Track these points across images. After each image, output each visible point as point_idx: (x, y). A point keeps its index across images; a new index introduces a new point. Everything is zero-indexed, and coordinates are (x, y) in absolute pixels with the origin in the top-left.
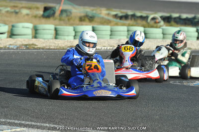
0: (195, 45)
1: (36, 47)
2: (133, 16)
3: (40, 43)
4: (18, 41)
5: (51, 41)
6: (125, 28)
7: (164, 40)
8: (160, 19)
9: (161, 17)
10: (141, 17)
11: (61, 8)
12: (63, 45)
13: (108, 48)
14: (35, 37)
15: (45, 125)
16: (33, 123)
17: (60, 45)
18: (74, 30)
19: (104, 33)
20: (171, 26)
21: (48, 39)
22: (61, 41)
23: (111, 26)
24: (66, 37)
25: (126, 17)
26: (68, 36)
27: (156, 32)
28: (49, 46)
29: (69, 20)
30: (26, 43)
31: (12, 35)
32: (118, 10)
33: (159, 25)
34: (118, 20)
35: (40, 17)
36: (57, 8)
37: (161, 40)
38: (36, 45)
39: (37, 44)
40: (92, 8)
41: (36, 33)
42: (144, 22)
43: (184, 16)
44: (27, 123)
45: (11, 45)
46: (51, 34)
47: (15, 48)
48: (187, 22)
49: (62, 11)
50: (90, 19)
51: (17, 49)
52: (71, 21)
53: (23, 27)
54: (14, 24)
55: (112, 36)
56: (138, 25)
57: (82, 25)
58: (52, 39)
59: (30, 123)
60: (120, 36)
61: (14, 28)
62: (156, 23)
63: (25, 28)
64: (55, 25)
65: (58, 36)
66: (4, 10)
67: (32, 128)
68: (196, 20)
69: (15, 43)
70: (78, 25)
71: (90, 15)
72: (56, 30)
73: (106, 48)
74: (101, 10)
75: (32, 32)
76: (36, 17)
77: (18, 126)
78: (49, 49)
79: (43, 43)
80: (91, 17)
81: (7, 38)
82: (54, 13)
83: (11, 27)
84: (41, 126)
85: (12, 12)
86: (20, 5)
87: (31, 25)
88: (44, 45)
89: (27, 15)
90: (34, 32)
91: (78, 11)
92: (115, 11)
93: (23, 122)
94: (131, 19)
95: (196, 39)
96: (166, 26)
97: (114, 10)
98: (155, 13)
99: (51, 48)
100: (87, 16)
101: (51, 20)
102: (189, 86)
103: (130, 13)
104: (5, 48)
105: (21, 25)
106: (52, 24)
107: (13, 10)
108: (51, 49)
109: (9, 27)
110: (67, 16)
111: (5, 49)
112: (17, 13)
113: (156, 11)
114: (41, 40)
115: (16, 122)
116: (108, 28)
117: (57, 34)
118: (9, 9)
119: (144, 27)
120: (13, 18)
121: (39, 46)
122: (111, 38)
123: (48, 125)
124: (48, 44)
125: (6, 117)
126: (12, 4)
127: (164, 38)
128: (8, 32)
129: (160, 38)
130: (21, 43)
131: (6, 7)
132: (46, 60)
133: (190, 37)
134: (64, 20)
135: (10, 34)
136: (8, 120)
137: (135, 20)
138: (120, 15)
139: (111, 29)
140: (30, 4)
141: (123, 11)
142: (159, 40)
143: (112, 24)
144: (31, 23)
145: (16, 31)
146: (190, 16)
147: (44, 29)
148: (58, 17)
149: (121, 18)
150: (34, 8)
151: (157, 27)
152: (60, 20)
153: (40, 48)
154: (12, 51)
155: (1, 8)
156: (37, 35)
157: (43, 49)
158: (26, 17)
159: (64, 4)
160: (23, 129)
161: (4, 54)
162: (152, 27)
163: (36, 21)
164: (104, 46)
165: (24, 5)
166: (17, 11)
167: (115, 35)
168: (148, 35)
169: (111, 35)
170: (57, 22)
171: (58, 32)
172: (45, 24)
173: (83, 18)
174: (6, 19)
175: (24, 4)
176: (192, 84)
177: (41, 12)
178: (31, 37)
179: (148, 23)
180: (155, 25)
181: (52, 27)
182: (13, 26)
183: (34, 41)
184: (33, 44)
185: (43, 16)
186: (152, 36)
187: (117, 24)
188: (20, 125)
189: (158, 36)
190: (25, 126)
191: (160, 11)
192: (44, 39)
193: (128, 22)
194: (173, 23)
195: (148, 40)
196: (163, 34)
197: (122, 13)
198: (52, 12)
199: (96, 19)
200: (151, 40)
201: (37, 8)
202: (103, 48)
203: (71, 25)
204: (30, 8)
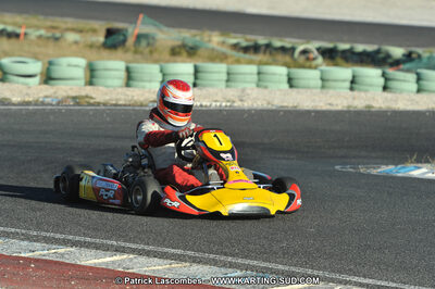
0: (380, 101)
1: (92, 101)
2: (268, 46)
3: (99, 94)
4: (61, 90)
5: (120, 90)
6: (253, 69)
7: (325, 91)
8: (316, 53)
9: (318, 49)
10: (283, 49)
11: (137, 31)
12: (142, 99)
13: (224, 104)
14: (90, 82)
15: (109, 242)
16: (88, 239)
17: (135, 98)
18: (161, 71)
19: (215, 76)
20: (336, 65)
21: (114, 87)
22: (136, 90)
23: (228, 64)
24: (147, 85)
25: (256, 48)
26: (150, 81)
27: (310, 76)
28: (117, 100)
29: (151, 52)
30: (74, 94)
31: (48, 78)
32: (239, 35)
33: (314, 63)
34: (241, 55)
35: (99, 48)
36: (130, 30)
37: (319, 90)
38: (92, 98)
39: (94, 96)
40: (194, 32)
41: (92, 76)
42: (287, 59)
43: (360, 48)
44: (77, 238)
45: (46, 97)
46: (119, 78)
47: (54, 103)
48: (365, 58)
49: (139, 37)
50: (191, 51)
51: (58, 104)
52: (156, 55)
53: (69, 65)
54: (51, 59)
55: (229, 83)
56: (275, 63)
57: (175, 62)
58: (121, 87)
59: (82, 239)
60: (245, 82)
61: (52, 67)
62: (308, 59)
63: (73, 67)
64: (127, 62)
65: (131, 82)
66: (34, 34)
67: (87, 247)
68: (381, 56)
69: (55, 93)
70: (168, 62)
71: (190, 44)
72: (128, 70)
73: (218, 104)
74: (210, 36)
75: (85, 74)
76: (91, 46)
77: (60, 244)
78: (116, 105)
79: (106, 94)
80: (192, 48)
81: (40, 84)
82: (124, 41)
83: (47, 65)
84: (103, 245)
85: (48, 38)
86: (63, 26)
87: (82, 62)
88: (107, 98)
89: (76, 43)
90: (88, 74)
91: (167, 36)
92: (235, 38)
93: (71, 237)
94: (265, 53)
95: (381, 89)
96: (328, 65)
97: (232, 35)
98: (308, 42)
99: (121, 103)
100: (184, 46)
101: (120, 52)
102: (369, 175)
103: (262, 41)
104: (36, 103)
105: (64, 61)
106: (121, 59)
107: (49, 34)
108: (120, 105)
109: (43, 64)
110: (148, 44)
111: (36, 105)
112: (57, 39)
113: (309, 39)
114: (101, 88)
115: (58, 236)
116: (222, 68)
117: (130, 77)
118: (42, 32)
119: (288, 66)
120: (50, 49)
121: (98, 100)
122: (227, 86)
123: (115, 243)
124: (114, 96)
125: (39, 227)
126: (49, 23)
127: (323, 87)
128: (41, 74)
129: (316, 88)
130: (65, 94)
131: (38, 28)
132: (110, 126)
133: (371, 85)
134: (142, 53)
135: (44, 78)
136: (44, 234)
137: (271, 53)
138: (244, 44)
139: (228, 69)
140: (81, 24)
141: (249, 37)
142: (314, 91)
143: (230, 60)
144: (83, 57)
145: (57, 72)
146: (370, 48)
147: (106, 70)
148: (133, 48)
149: (246, 50)
150: (87, 31)
151: (310, 67)
152: (136, 52)
153: (99, 104)
154: (50, 107)
155: (29, 31)
156: (94, 80)
157: (105, 105)
158: (74, 47)
159: (143, 23)
160: (69, 249)
161: (35, 112)
162: (303, 67)
163: (93, 55)
164: (216, 101)
165: (69, 25)
166: (58, 35)
167: (235, 81)
168: (294, 82)
169: (228, 81)
170: (129, 56)
171: (133, 75)
172: (109, 59)
173: (178, 50)
174: (37, 50)
175: (70, 22)
176: (374, 172)
177: (101, 39)
178: (83, 82)
179: (295, 60)
180: (308, 64)
181: (121, 65)
182: (50, 63)
183: (89, 90)
184: (87, 97)
185: (105, 46)
186: (302, 83)
187: (238, 62)
188: (65, 243)
189: (312, 83)
190: (74, 244)
191: (315, 39)
192: (107, 87)
193: (259, 57)
194: (339, 60)
195: (295, 90)
196: (322, 79)
197: (247, 40)
198: (121, 38)
199: (200, 52)
200: (301, 90)
201: (94, 31)
202: (214, 104)
203: (156, 61)
204: (80, 31)
